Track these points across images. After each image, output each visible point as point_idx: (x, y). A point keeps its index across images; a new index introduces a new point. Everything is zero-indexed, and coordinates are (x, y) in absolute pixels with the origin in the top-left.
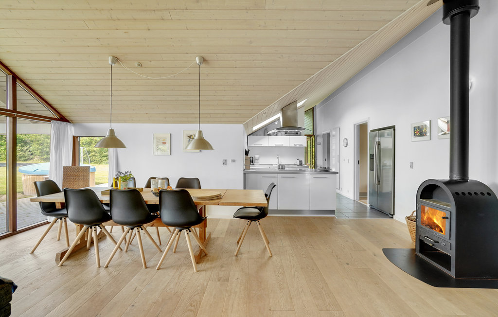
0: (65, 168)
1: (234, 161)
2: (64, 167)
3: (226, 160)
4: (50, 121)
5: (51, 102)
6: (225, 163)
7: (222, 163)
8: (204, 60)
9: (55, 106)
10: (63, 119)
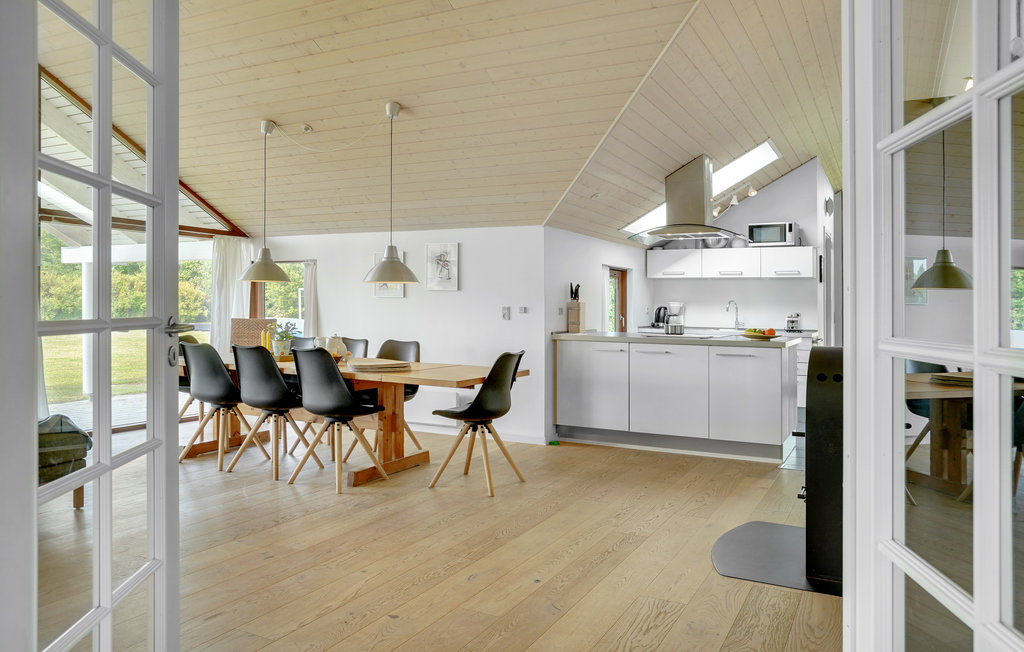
0: (235, 322)
1: (525, 310)
2: (232, 319)
3: (509, 309)
4: (211, 237)
5: (213, 202)
6: (507, 314)
7: (502, 315)
8: (399, 107)
9: (220, 209)
10: (235, 231)
